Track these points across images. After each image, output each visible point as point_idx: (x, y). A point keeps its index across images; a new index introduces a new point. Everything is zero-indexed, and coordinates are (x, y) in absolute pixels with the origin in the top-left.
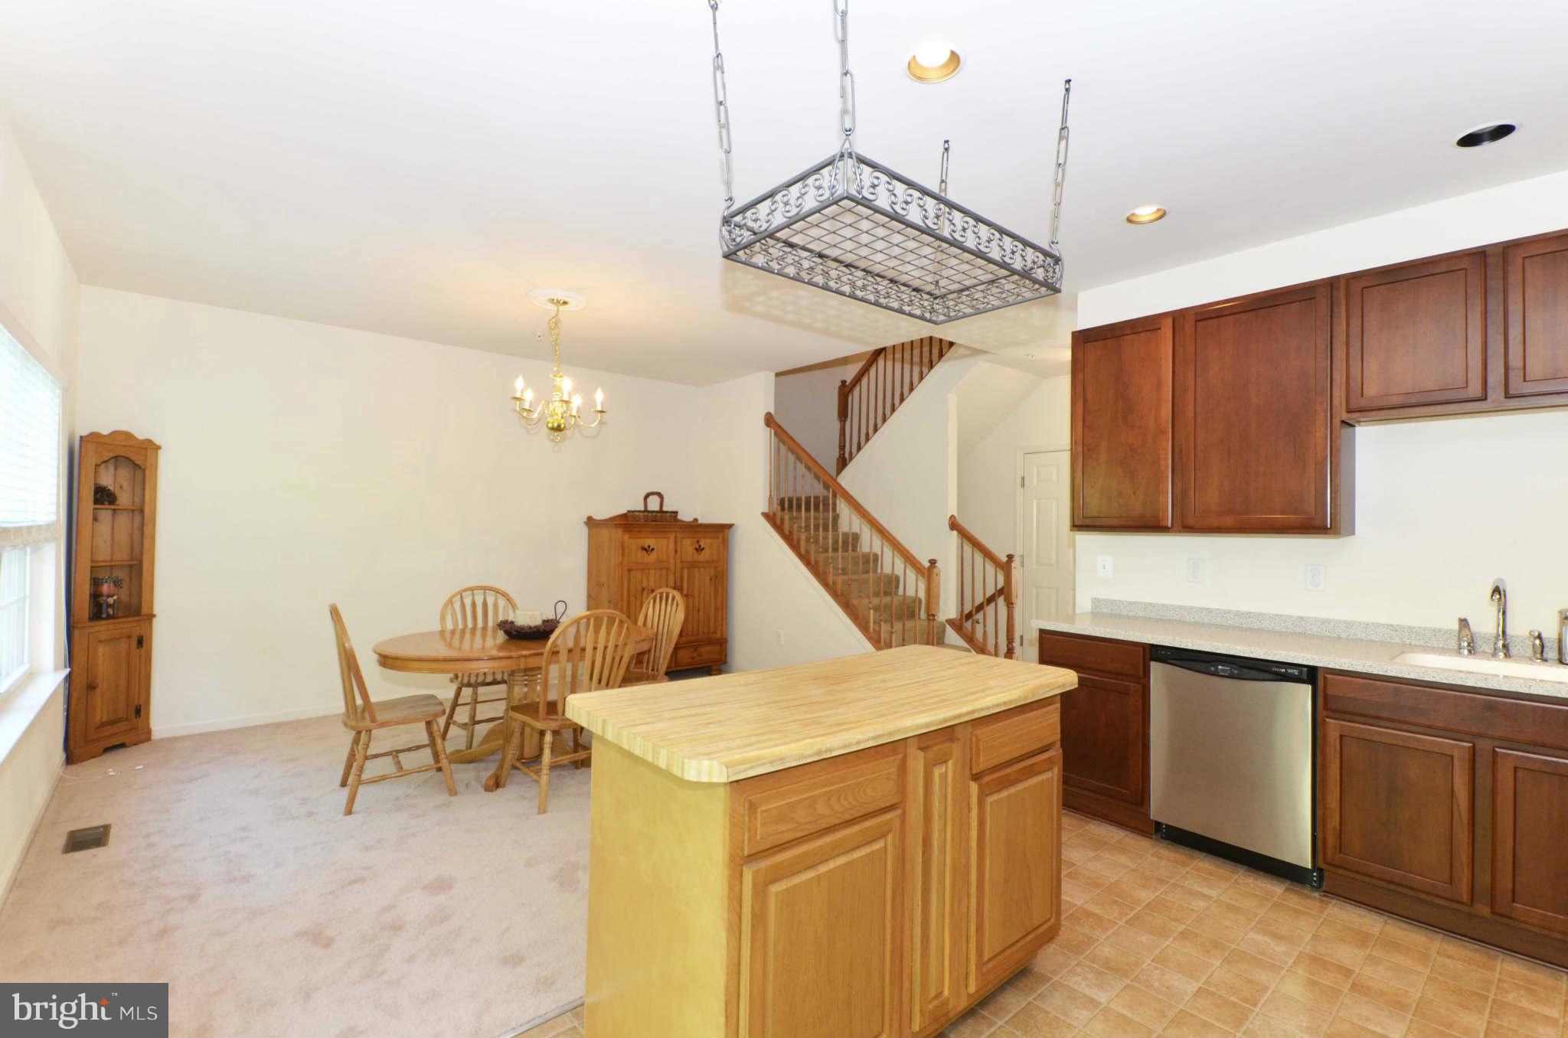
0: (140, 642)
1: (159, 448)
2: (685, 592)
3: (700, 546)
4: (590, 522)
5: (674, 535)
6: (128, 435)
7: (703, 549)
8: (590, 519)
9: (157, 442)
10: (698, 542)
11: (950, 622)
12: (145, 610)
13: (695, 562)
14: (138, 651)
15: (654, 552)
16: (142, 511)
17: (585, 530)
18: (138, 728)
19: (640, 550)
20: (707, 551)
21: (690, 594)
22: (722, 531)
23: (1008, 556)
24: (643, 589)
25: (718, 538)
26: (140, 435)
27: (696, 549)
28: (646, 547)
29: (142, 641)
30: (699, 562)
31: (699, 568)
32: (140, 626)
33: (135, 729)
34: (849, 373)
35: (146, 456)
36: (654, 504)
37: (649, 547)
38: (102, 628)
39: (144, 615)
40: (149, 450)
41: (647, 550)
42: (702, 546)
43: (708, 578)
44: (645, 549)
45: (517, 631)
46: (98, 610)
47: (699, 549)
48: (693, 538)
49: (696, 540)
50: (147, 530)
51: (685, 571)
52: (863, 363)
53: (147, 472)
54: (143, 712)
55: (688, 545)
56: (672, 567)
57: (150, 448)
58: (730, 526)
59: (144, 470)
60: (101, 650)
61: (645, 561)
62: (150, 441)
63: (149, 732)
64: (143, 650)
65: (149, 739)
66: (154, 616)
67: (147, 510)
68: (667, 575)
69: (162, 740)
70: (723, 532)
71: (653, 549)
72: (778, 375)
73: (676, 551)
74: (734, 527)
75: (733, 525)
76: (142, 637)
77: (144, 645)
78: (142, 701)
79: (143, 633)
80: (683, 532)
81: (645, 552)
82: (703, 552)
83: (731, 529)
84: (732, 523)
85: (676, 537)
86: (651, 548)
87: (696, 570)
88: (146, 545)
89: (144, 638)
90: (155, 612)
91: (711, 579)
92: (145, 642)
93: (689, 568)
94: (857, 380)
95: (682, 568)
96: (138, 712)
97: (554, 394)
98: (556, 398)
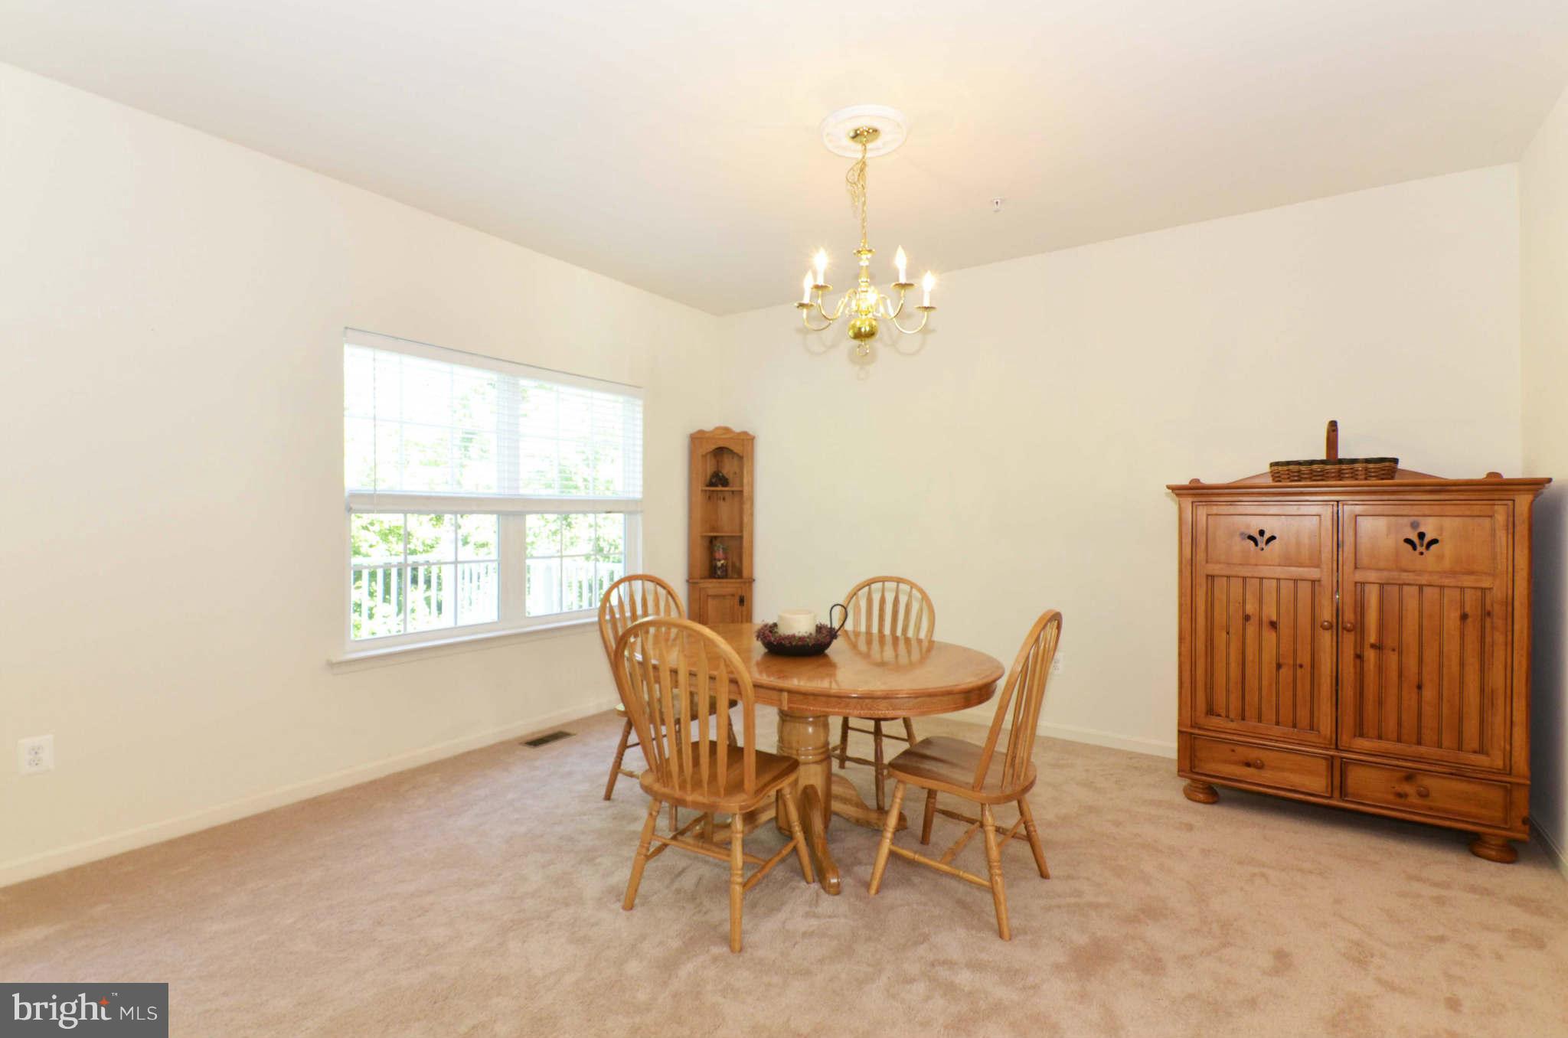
0: (742, 601)
1: (755, 439)
2: (1372, 640)
5: (1331, 509)
6: (727, 430)
7: (1432, 542)
9: (753, 434)
10: (1415, 525)
12: (745, 574)
14: (740, 608)
15: (1277, 544)
16: (741, 492)
19: (1238, 539)
20: (1447, 548)
21: (1388, 643)
26: (737, 429)
27: (1408, 541)
28: (1253, 532)
29: (744, 601)
32: (741, 587)
35: (745, 447)
37: (1262, 533)
38: (710, 586)
39: (745, 578)
40: (747, 443)
41: (1256, 538)
44: (1252, 538)
46: (713, 572)
47: (1418, 543)
50: (745, 508)
53: (744, 460)
55: (1380, 530)
56: (1329, 579)
57: (747, 440)
59: (741, 458)
60: (711, 603)
62: (745, 433)
64: (744, 608)
66: (754, 580)
67: (745, 491)
71: (1272, 539)
73: (1339, 544)
77: (745, 603)
79: (744, 594)
80: (1360, 502)
81: (1250, 543)
82: (1432, 549)
85: (1336, 514)
86: (1266, 535)
88: (747, 520)
89: (745, 598)
90: (755, 576)
91: (1463, 616)
92: (746, 601)
97: (860, 281)
98: (863, 286)
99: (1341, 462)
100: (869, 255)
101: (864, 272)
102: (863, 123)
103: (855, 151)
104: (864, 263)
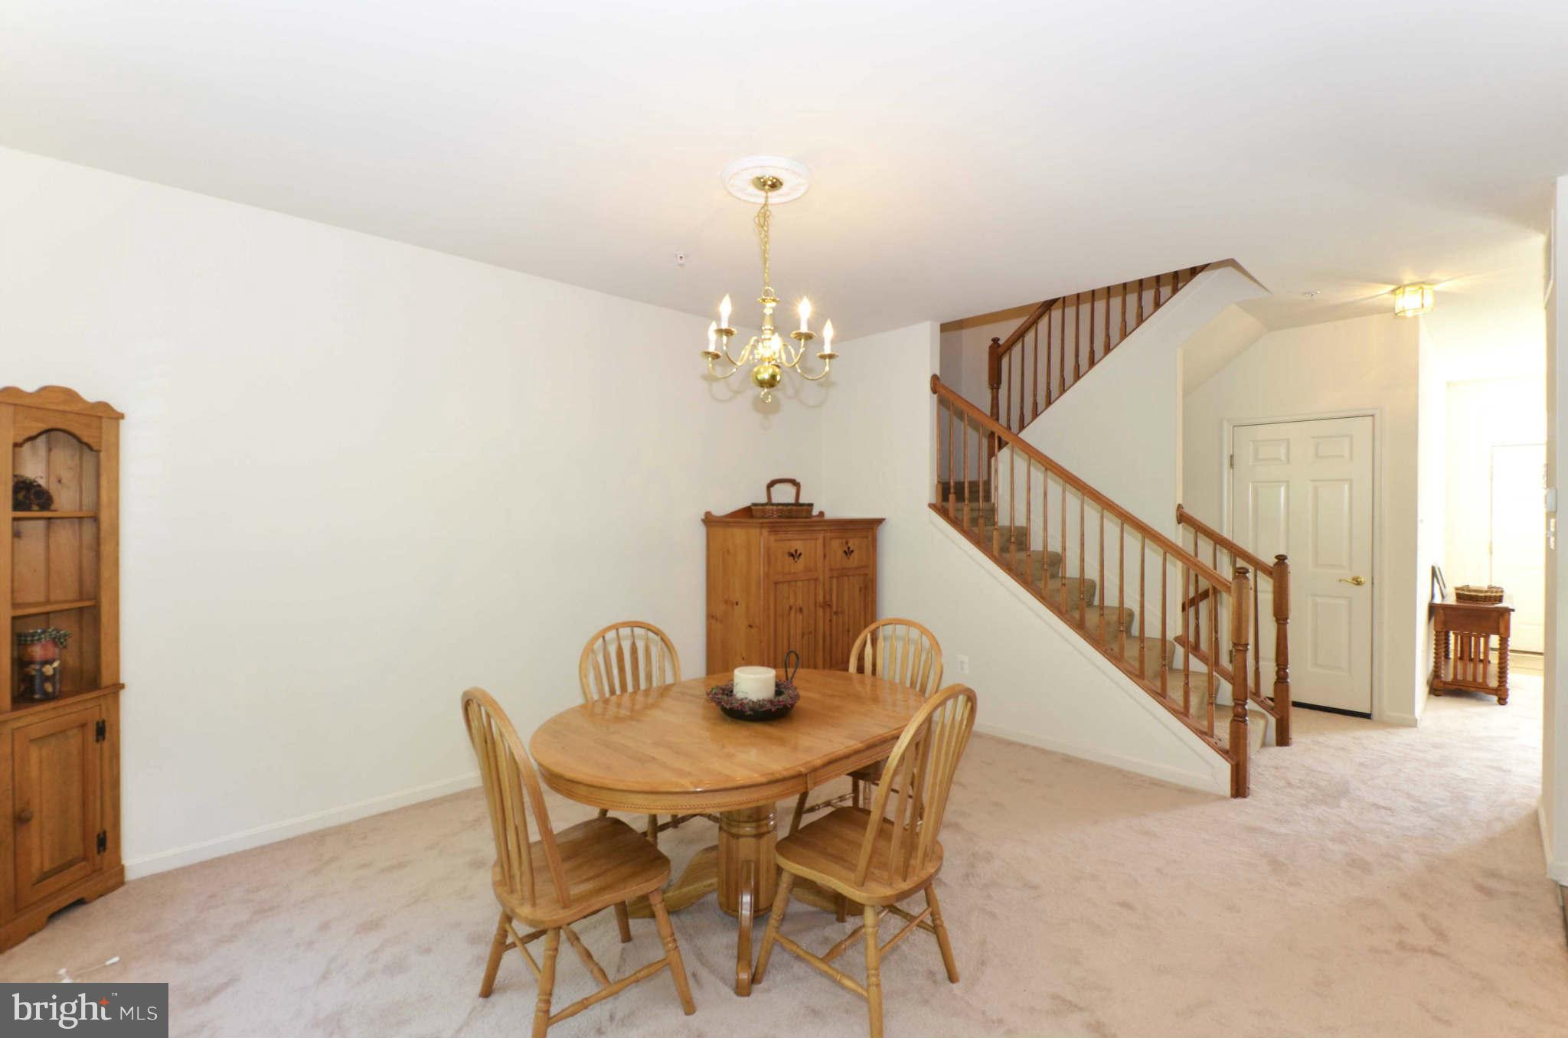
0: (101, 731)
1: (121, 416)
2: (834, 609)
3: (849, 548)
4: (709, 520)
5: (822, 535)
6: (69, 395)
7: (852, 551)
8: (708, 514)
9: (118, 407)
10: (847, 543)
11: (1177, 639)
12: (106, 679)
13: (844, 569)
14: (98, 746)
15: (802, 558)
16: (96, 519)
17: (701, 531)
18: (101, 869)
19: (787, 556)
20: (855, 555)
21: (840, 609)
22: (869, 528)
23: (1277, 557)
24: (791, 608)
25: (867, 537)
27: (845, 552)
28: (793, 551)
29: (104, 731)
30: (849, 569)
31: (848, 576)
32: (100, 705)
33: (98, 871)
34: (1004, 331)
35: (101, 428)
36: (784, 495)
37: (796, 551)
38: (34, 718)
39: (107, 687)
40: (104, 420)
41: (794, 555)
42: (851, 549)
43: (857, 589)
44: (792, 555)
45: (752, 709)
46: (27, 687)
47: (848, 552)
48: (841, 538)
49: (844, 541)
50: (105, 549)
51: (834, 581)
52: (1025, 319)
53: (102, 455)
54: (109, 844)
55: (836, 546)
56: (821, 578)
57: (106, 416)
58: (880, 521)
59: (98, 451)
61: (793, 571)
62: (104, 406)
63: (121, 870)
64: (106, 744)
65: (121, 883)
67: (104, 517)
68: (815, 588)
69: (143, 881)
70: (872, 529)
71: (800, 554)
72: (945, 328)
73: (825, 556)
74: (884, 523)
75: (884, 519)
76: (104, 722)
77: (107, 735)
78: (108, 828)
79: (104, 716)
80: (831, 531)
81: (792, 559)
82: (853, 554)
83: (881, 526)
84: (884, 517)
85: (824, 538)
86: (798, 553)
87: (846, 579)
88: (105, 574)
89: (107, 724)
90: (122, 680)
91: (860, 590)
92: (108, 728)
93: (838, 578)
94: (1019, 335)
95: (832, 578)
96: (102, 843)
97: (763, 328)
98: (767, 334)
99: (773, 505)
100: (774, 304)
101: (767, 320)
102: (769, 173)
103: (759, 196)
104: (768, 311)
